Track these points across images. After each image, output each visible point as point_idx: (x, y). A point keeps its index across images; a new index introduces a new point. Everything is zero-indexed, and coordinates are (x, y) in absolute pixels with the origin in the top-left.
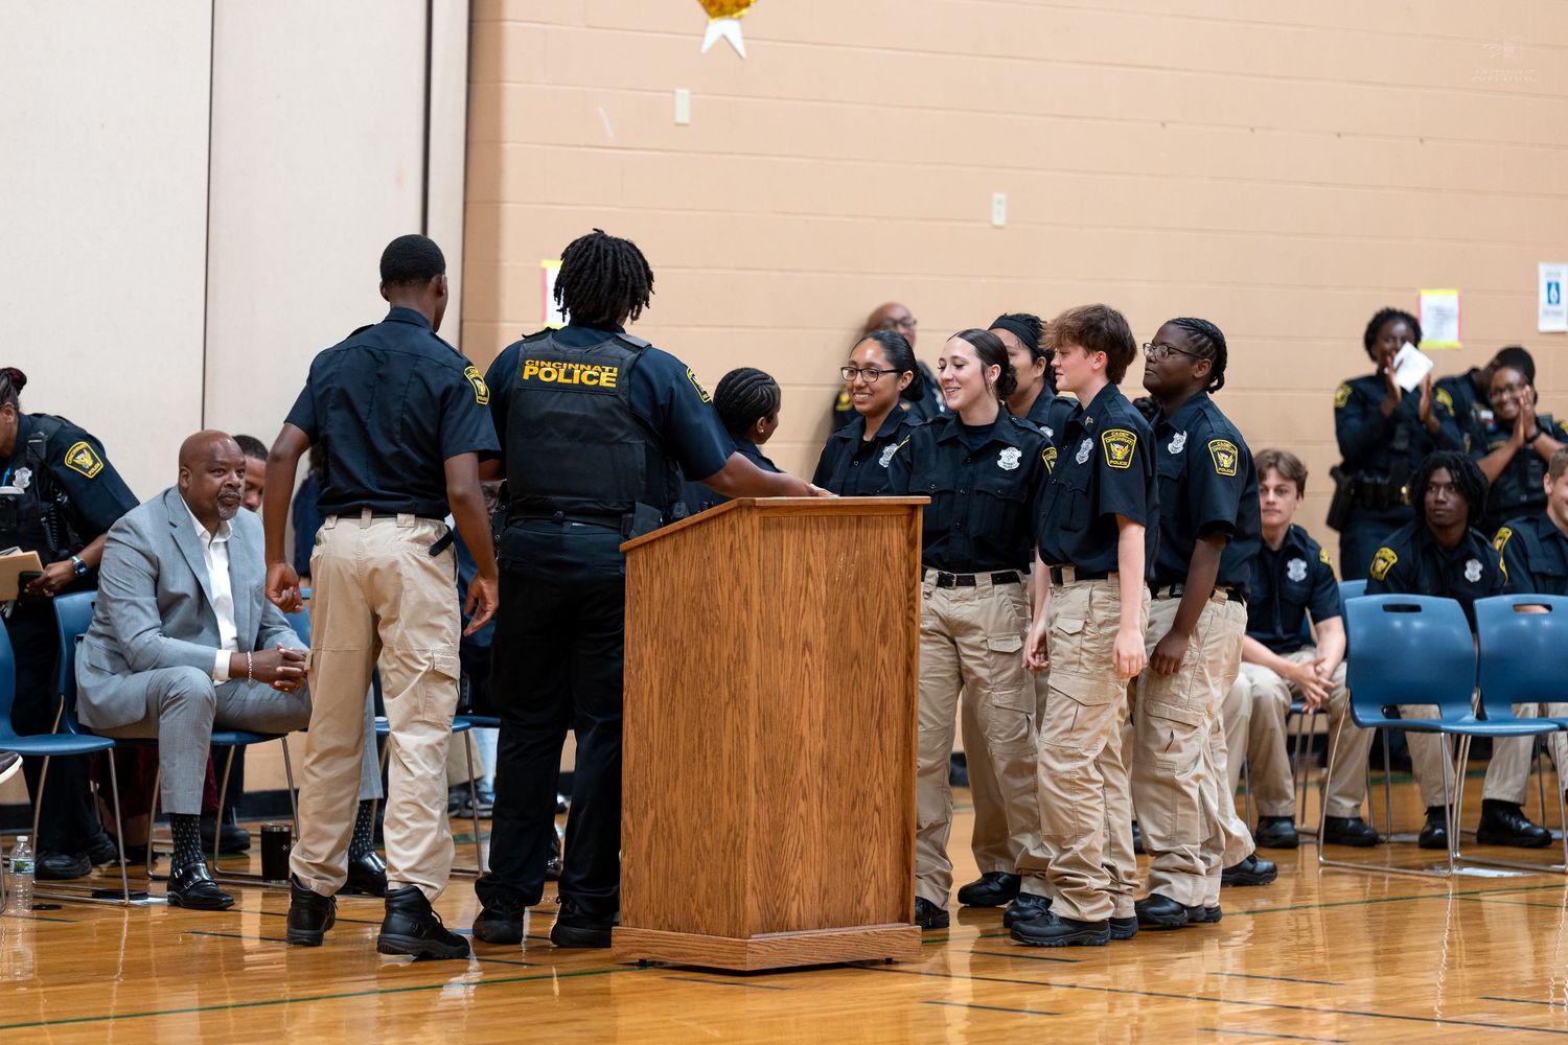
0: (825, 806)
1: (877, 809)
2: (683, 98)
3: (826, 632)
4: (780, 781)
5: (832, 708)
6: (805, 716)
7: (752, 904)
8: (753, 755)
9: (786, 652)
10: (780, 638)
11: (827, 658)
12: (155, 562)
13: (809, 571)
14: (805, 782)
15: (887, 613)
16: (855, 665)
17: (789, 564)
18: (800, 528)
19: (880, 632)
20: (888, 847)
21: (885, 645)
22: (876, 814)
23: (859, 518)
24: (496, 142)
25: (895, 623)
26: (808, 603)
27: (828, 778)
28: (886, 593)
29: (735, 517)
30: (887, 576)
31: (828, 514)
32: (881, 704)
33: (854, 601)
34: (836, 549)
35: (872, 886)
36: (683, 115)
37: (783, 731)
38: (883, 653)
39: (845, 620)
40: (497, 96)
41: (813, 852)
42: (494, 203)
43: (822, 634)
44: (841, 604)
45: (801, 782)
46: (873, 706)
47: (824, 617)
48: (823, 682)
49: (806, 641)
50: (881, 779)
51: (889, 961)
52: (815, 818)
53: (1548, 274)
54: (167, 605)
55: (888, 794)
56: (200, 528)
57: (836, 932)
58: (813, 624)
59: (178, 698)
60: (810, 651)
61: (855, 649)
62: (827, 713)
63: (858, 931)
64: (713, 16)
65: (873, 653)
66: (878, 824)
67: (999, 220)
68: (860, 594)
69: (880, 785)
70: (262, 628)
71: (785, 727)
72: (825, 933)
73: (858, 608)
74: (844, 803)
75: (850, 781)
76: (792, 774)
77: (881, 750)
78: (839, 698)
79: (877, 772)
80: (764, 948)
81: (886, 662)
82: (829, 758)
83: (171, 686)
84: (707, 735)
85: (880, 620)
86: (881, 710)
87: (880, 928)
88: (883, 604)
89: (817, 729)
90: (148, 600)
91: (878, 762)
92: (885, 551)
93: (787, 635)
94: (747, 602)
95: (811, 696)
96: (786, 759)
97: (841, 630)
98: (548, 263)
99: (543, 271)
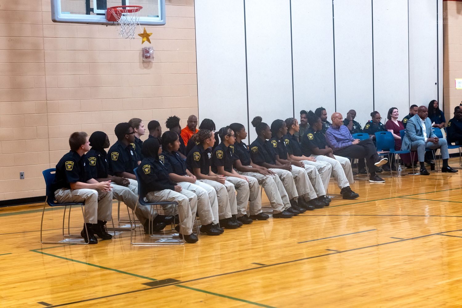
12: (415, 126)
24: (448, 62)
42: (448, 71)
54: (417, 131)
56: (421, 120)
59: (420, 145)
70: (430, 134)
83: (419, 143)
90: (414, 131)
98: (456, 79)
99: (455, 80)
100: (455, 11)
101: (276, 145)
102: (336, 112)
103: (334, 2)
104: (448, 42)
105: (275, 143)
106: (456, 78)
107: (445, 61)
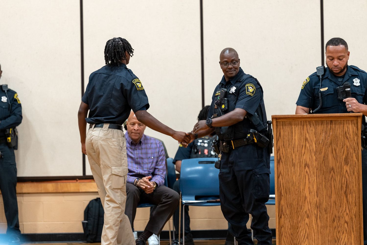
0: (319, 220)
1: (346, 222)
3: (316, 161)
4: (296, 211)
5: (321, 187)
9: (296, 167)
10: (293, 163)
11: (317, 169)
13: (306, 139)
14: (308, 212)
15: (348, 154)
16: (332, 172)
17: (296, 137)
18: (301, 125)
19: (344, 161)
20: (353, 236)
21: (347, 165)
22: (346, 225)
23: (331, 122)
25: (352, 157)
26: (306, 151)
27: (320, 211)
28: (347, 147)
30: (347, 141)
31: (315, 120)
32: (347, 185)
33: (330, 149)
34: (320, 132)
37: (296, 194)
38: (346, 168)
39: (326, 156)
41: (313, 236)
43: (314, 161)
44: (323, 151)
45: (306, 212)
46: (342, 186)
47: (315, 155)
48: (315, 178)
49: (306, 163)
50: (348, 211)
52: (314, 225)
55: (352, 218)
58: (309, 158)
60: (308, 167)
61: (331, 166)
62: (318, 189)
65: (341, 168)
66: (347, 228)
68: (334, 148)
69: (347, 214)
71: (297, 193)
73: (332, 152)
74: (329, 219)
75: (332, 212)
76: (301, 209)
77: (347, 202)
78: (324, 183)
79: (346, 209)
81: (348, 171)
82: (320, 204)
85: (344, 156)
86: (346, 187)
88: (345, 151)
89: (313, 194)
91: (346, 206)
92: (346, 133)
93: (296, 162)
95: (309, 182)
96: (298, 204)
97: (324, 160)
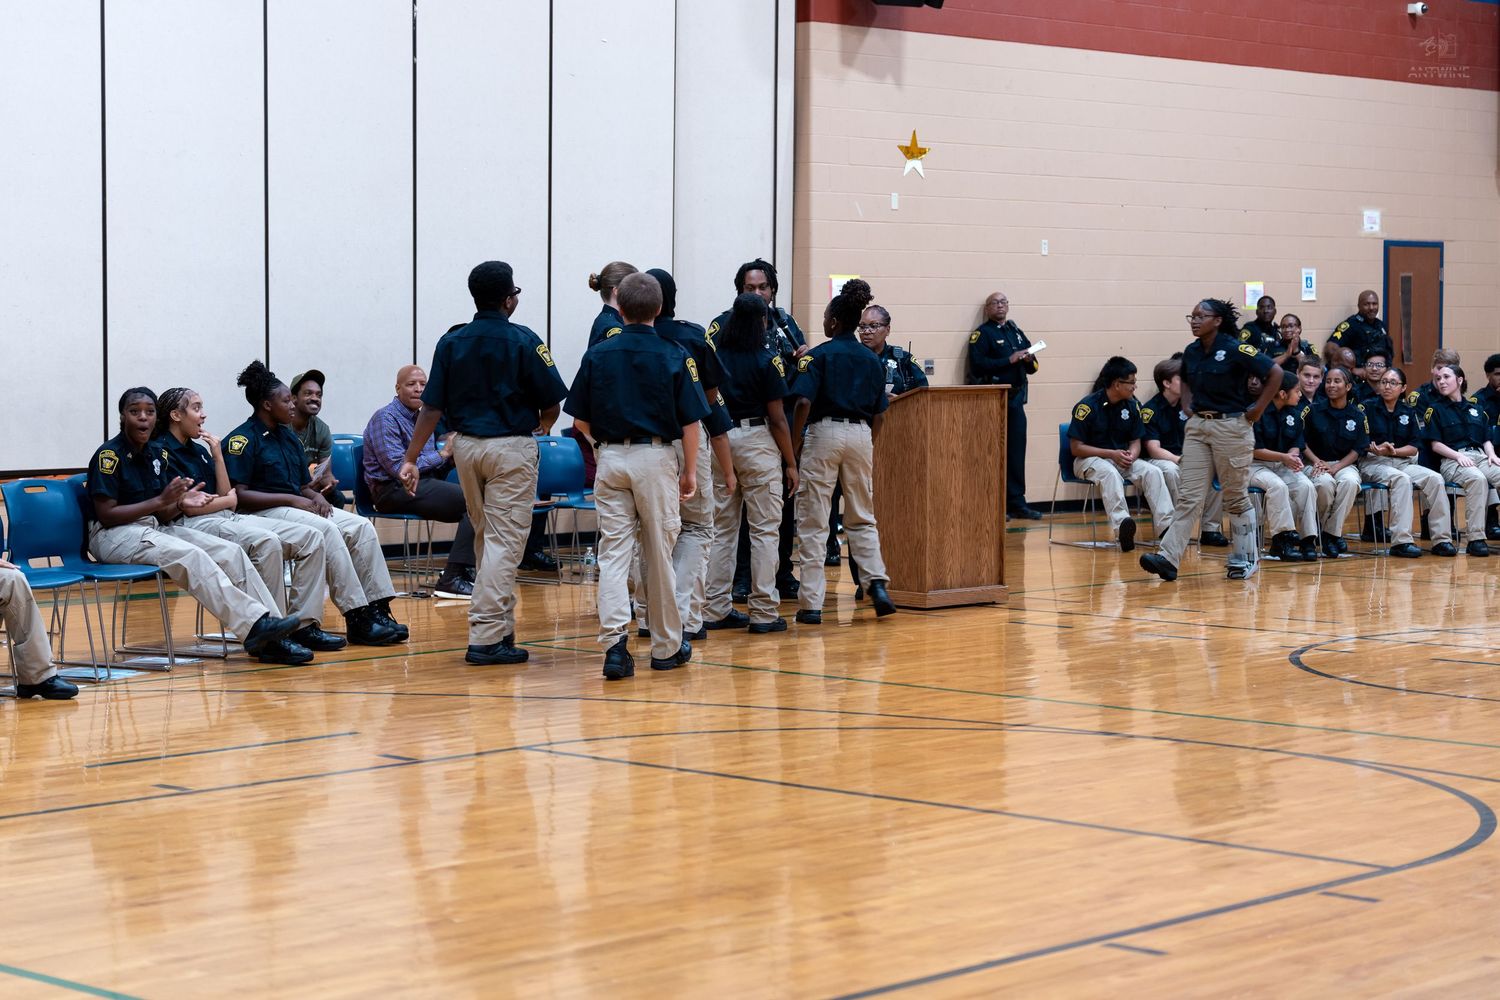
0: (962, 530)
1: (987, 532)
2: (895, 197)
3: (962, 449)
4: (942, 519)
5: (965, 485)
6: (953, 489)
7: (929, 577)
8: (929, 507)
9: (944, 459)
10: (941, 452)
11: (963, 461)
13: (954, 420)
14: (953, 519)
15: (991, 440)
16: (977, 465)
17: (945, 417)
18: (949, 400)
19: (988, 449)
20: (993, 550)
21: (990, 455)
22: (987, 535)
23: (977, 395)
24: (807, 220)
25: (995, 444)
26: (954, 436)
27: (964, 518)
28: (991, 430)
29: (919, 395)
30: (991, 422)
31: (963, 394)
33: (975, 433)
34: (966, 410)
35: (985, 569)
36: (895, 205)
37: (943, 496)
38: (990, 459)
39: (971, 444)
40: (808, 196)
41: (957, 552)
42: (807, 248)
44: (969, 436)
45: (951, 520)
46: (985, 484)
47: (961, 442)
48: (961, 473)
49: (953, 453)
50: (989, 518)
51: (994, 603)
52: (958, 536)
53: (1307, 274)
55: (992, 525)
57: (969, 590)
58: (956, 445)
60: (955, 458)
61: (976, 457)
62: (963, 487)
63: (978, 589)
64: (909, 158)
65: (985, 459)
67: (1045, 252)
68: (978, 431)
69: (988, 521)
72: (963, 590)
73: (977, 438)
74: (972, 529)
75: (975, 518)
76: (947, 516)
77: (989, 504)
78: (969, 480)
79: (987, 515)
80: (934, 597)
81: (991, 463)
82: (964, 508)
84: (907, 498)
85: (988, 443)
87: (989, 588)
88: (989, 435)
89: (958, 495)
92: (990, 411)
93: (944, 451)
94: (925, 436)
95: (956, 479)
96: (944, 509)
97: (969, 448)
98: (831, 276)
99: (831, 280)
100: (835, 56)
101: (112, 468)
102: (415, 363)
103: (416, 8)
104: (808, 155)
105: (111, 459)
106: (834, 273)
107: (797, 217)
